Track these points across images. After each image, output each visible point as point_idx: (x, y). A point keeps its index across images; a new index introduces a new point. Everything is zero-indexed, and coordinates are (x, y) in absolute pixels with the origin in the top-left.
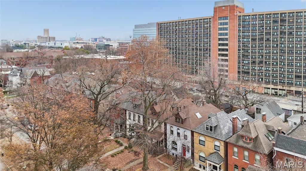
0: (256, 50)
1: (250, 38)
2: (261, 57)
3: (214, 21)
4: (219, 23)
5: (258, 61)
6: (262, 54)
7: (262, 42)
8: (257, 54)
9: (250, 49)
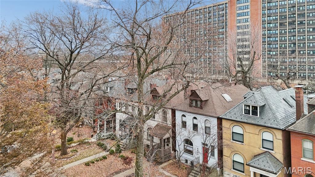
0: (286, 37)
1: (277, 23)
2: (292, 45)
3: (231, 6)
4: (238, 8)
5: (289, 51)
6: (294, 41)
7: (294, 26)
8: (288, 43)
9: (279, 37)
